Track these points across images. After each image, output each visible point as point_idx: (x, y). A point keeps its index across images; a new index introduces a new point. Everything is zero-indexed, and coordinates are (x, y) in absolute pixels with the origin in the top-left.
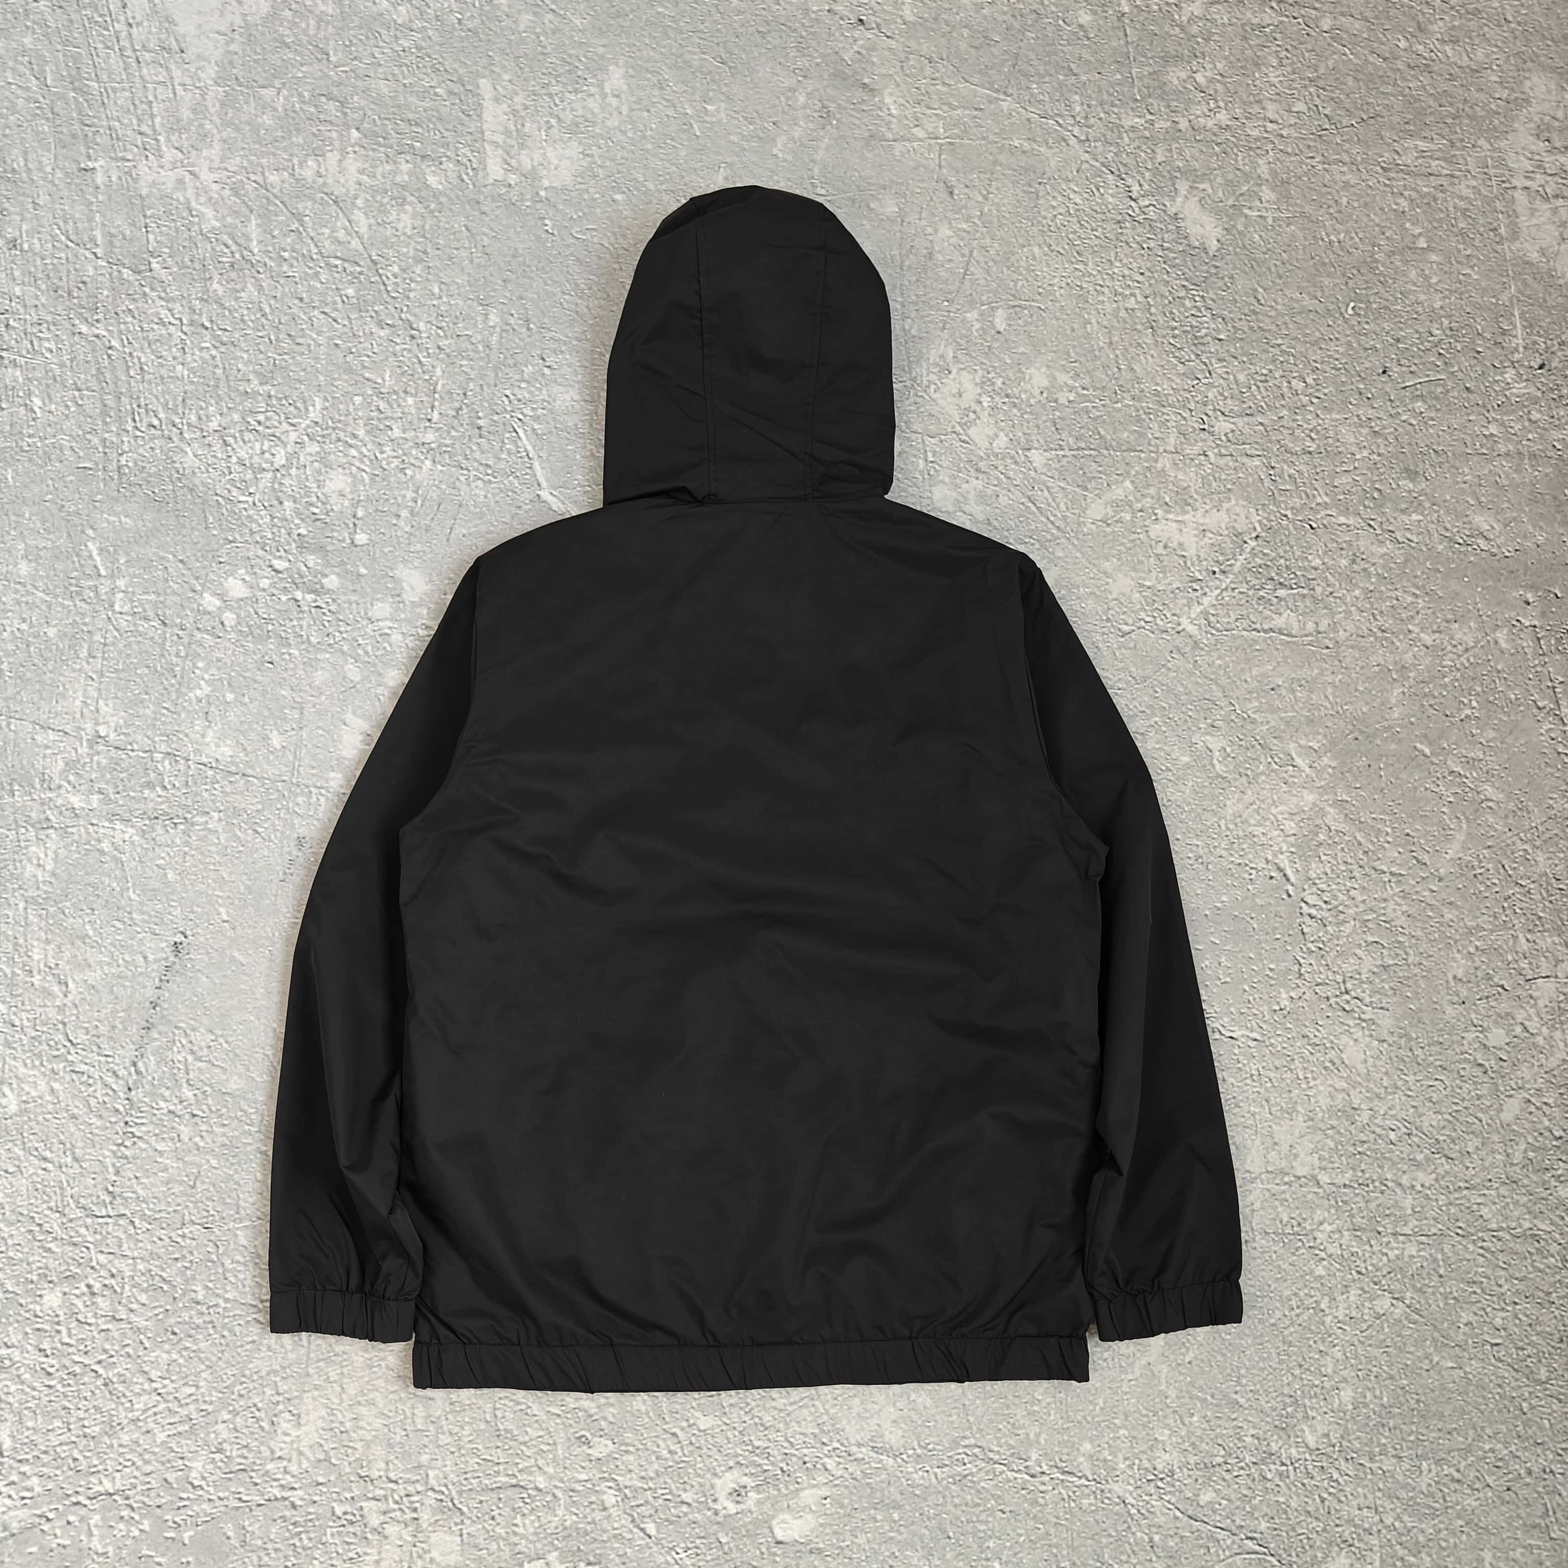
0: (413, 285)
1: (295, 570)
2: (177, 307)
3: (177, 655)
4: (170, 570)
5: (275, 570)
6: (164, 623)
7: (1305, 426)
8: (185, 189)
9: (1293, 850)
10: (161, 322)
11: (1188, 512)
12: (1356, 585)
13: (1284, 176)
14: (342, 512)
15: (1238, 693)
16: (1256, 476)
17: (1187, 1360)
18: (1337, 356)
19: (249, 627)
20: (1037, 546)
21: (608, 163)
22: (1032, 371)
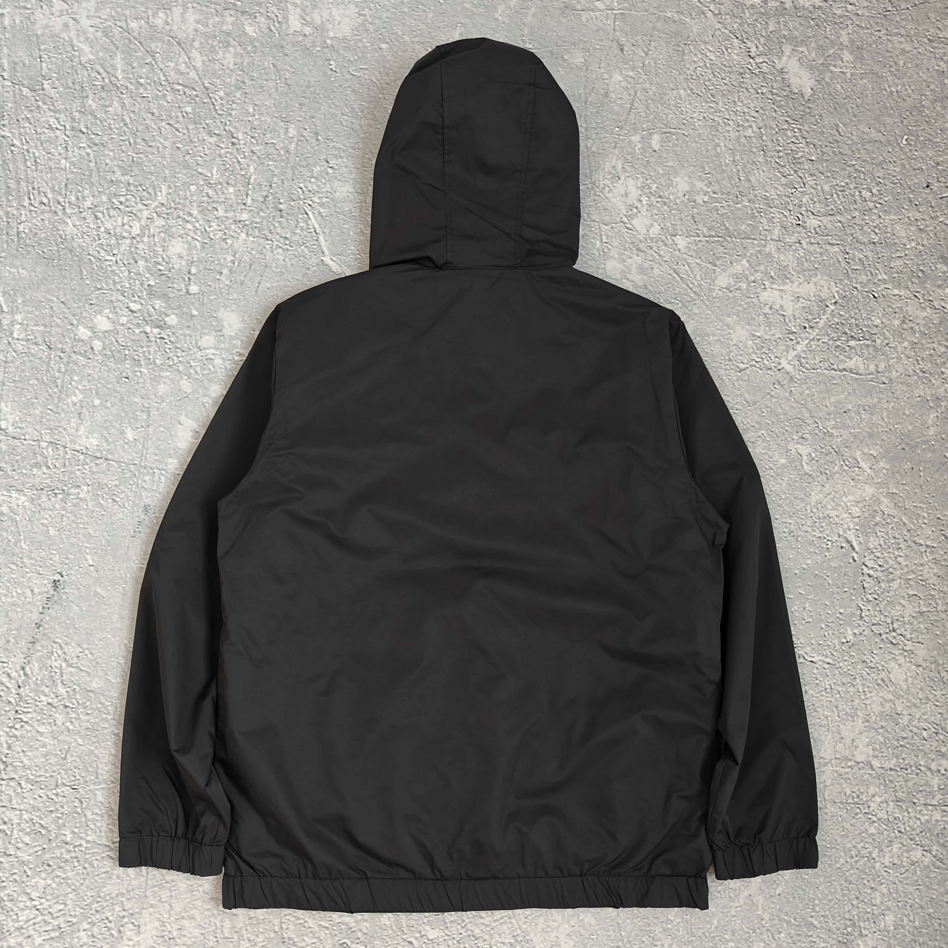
0: (234, 105)
1: (146, 311)
2: (62, 117)
3: (59, 371)
4: (55, 309)
5: (131, 311)
6: (50, 348)
7: (871, 224)
8: (69, 31)
9: (857, 527)
10: (50, 128)
11: (787, 284)
12: (905, 339)
13: (859, 43)
14: (180, 270)
15: (820, 414)
16: (835, 259)
17: (778, 892)
18: (894, 174)
19: (112, 352)
20: (680, 305)
21: (376, 21)
22: (678, 179)
